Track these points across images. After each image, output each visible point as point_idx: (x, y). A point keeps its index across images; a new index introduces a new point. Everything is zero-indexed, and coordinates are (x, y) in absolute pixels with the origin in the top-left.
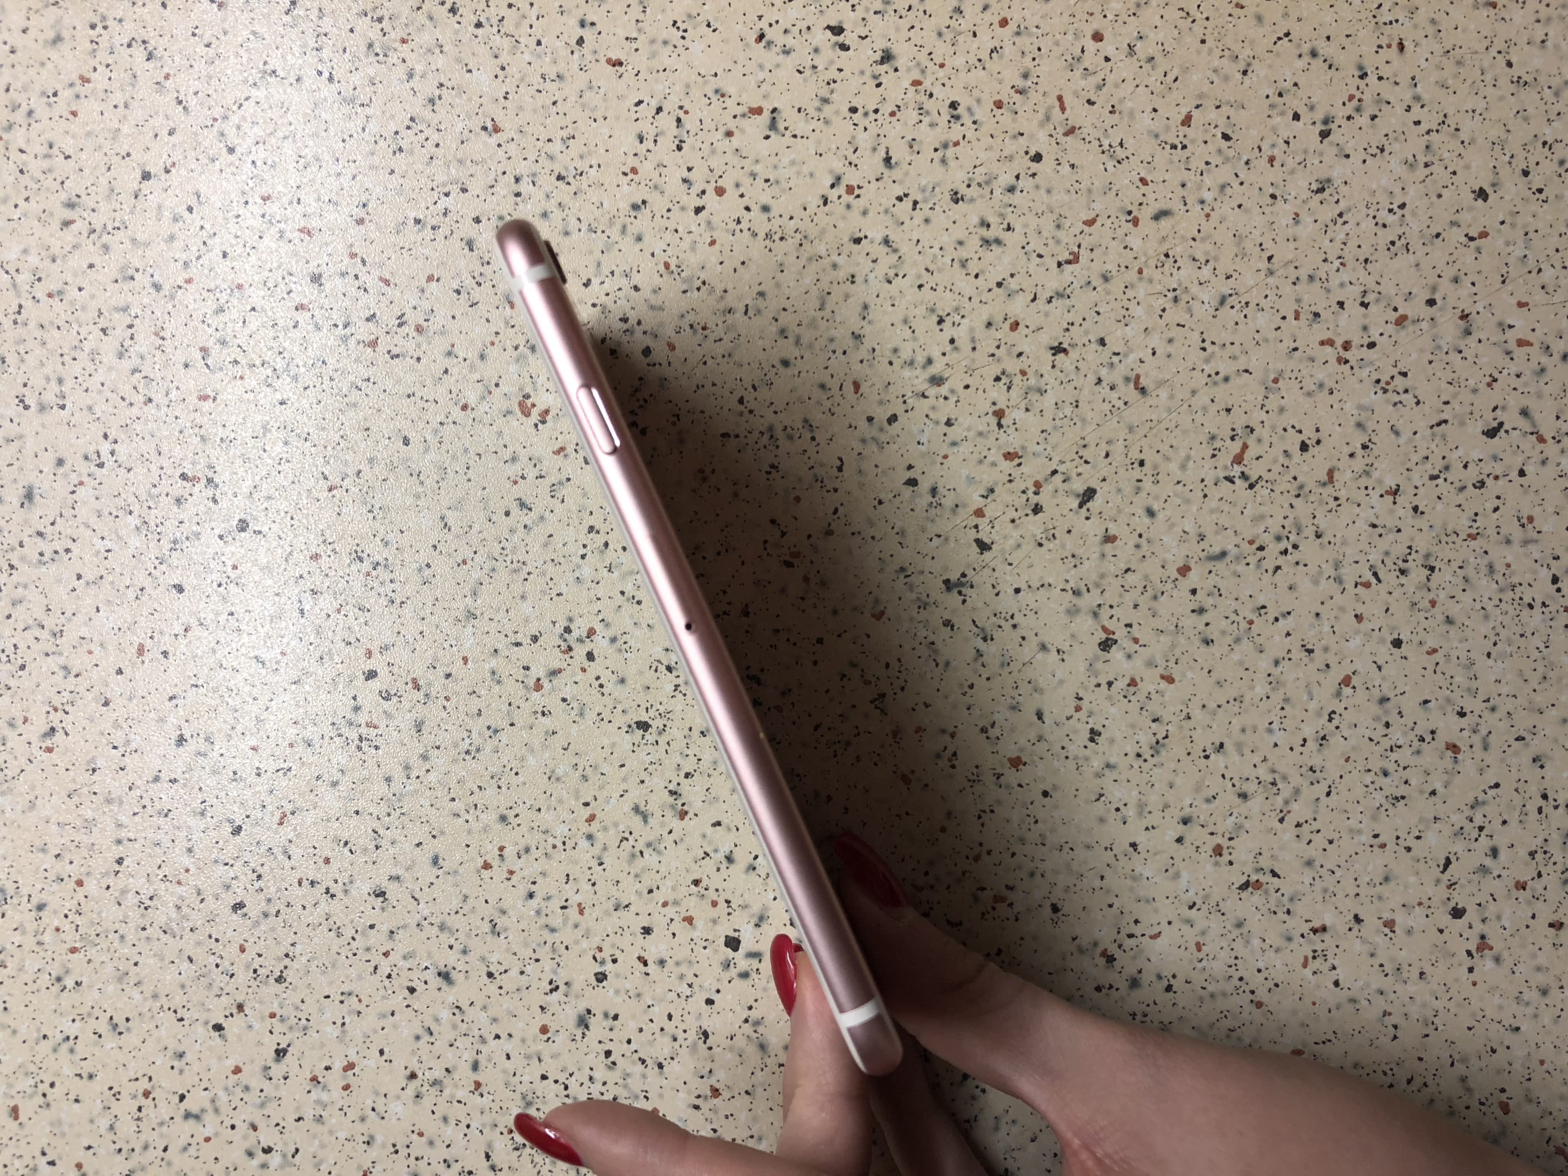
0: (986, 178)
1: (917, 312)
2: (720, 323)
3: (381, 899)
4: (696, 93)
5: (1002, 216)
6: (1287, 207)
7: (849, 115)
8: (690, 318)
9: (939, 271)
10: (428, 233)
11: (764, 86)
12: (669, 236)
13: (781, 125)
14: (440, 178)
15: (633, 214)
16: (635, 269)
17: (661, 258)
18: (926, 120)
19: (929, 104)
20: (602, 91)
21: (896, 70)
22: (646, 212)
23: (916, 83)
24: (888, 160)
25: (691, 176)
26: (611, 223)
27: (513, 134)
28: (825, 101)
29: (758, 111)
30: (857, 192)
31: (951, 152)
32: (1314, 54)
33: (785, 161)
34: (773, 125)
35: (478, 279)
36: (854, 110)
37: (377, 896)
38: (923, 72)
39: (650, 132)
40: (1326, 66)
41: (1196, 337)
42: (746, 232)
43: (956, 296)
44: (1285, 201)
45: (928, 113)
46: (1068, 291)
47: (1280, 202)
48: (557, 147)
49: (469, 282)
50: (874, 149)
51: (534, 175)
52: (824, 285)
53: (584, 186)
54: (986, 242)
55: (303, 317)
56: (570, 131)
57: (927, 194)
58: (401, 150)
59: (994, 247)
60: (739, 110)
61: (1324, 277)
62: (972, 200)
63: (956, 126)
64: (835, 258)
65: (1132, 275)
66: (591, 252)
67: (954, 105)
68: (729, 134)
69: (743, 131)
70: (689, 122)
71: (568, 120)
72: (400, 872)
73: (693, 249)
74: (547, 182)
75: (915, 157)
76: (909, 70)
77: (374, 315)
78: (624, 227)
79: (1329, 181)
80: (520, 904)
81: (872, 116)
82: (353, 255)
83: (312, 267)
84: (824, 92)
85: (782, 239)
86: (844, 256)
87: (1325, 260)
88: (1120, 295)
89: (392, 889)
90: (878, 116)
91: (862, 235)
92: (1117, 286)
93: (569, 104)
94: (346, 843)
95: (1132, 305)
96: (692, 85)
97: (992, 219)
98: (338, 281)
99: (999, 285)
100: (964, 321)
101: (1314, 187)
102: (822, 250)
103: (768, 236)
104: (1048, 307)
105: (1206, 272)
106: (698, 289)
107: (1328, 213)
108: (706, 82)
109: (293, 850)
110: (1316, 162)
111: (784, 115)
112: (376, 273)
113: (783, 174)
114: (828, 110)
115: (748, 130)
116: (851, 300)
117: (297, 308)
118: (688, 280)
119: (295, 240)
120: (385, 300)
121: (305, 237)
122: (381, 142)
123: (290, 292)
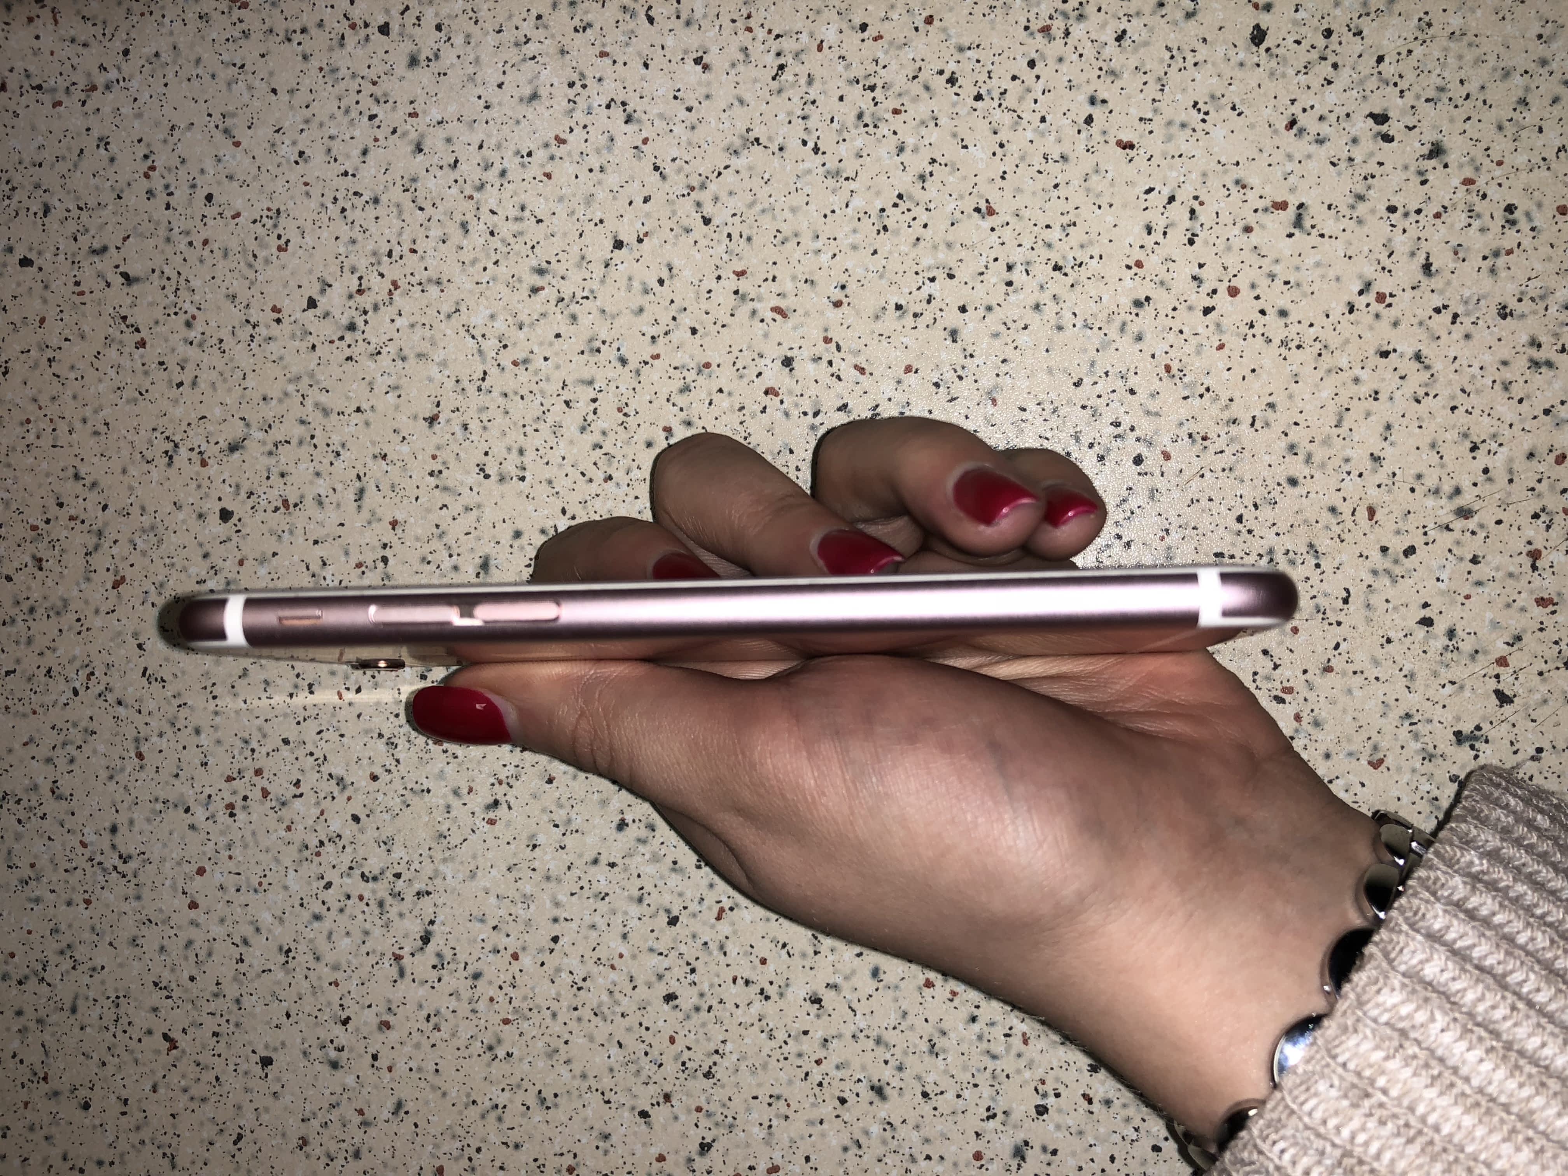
0: (1542, 292)
1: (1448, 436)
2: (1223, 434)
3: (817, 1006)
4: (1214, 183)
5: (1556, 335)
7: (1386, 214)
8: (1190, 427)
9: (1478, 392)
10: (909, 321)
11: (1292, 179)
12: (1171, 337)
13: (1307, 223)
14: (927, 261)
15: (1134, 311)
16: (1132, 370)
17: (1163, 360)
18: (1476, 224)
19: (1481, 207)
20: (1109, 176)
21: (1446, 166)
22: (1148, 311)
23: (1468, 182)
24: (1427, 267)
25: (1203, 273)
26: (1109, 320)
27: (1008, 218)
28: (1360, 198)
29: (1282, 206)
30: (1388, 300)
31: (1501, 261)
33: (1310, 261)
34: (1298, 222)
35: (960, 372)
36: (1392, 209)
37: (813, 1002)
38: (1477, 169)
39: (1159, 222)
42: (1259, 336)
43: (1495, 422)
45: (1479, 216)
48: (1055, 234)
49: (950, 376)
50: (1413, 254)
51: (1028, 263)
52: (1343, 400)
53: (1083, 278)
54: (1535, 364)
55: (772, 402)
56: (1071, 217)
57: (1471, 307)
58: (885, 228)
59: (1544, 370)
60: (1261, 204)
62: (1523, 316)
63: (1511, 233)
64: (1357, 372)
66: (1085, 351)
67: (1510, 209)
68: (1248, 229)
69: (1263, 227)
70: (1205, 215)
71: (1070, 206)
72: (839, 980)
73: (1198, 353)
74: (1042, 271)
75: (1459, 264)
76: (1461, 166)
77: (845, 406)
78: (1124, 324)
80: (961, 1026)
81: (1413, 217)
82: (827, 340)
83: (784, 351)
84: (1360, 188)
85: (1299, 347)
86: (1367, 370)
89: (828, 996)
90: (1421, 217)
91: (1390, 348)
93: (1071, 187)
94: (784, 945)
96: (1210, 174)
97: (1543, 339)
98: (811, 367)
99: (1547, 412)
100: (1501, 449)
102: (1343, 362)
103: (1284, 343)
106: (1201, 396)
108: (1225, 172)
109: (730, 947)
111: (1312, 211)
112: (851, 360)
113: (1304, 276)
114: (1362, 209)
115: (1269, 225)
116: (1372, 418)
117: (767, 393)
118: (1191, 385)
119: (768, 320)
120: (859, 390)
121: (778, 317)
122: (865, 219)
123: (760, 374)
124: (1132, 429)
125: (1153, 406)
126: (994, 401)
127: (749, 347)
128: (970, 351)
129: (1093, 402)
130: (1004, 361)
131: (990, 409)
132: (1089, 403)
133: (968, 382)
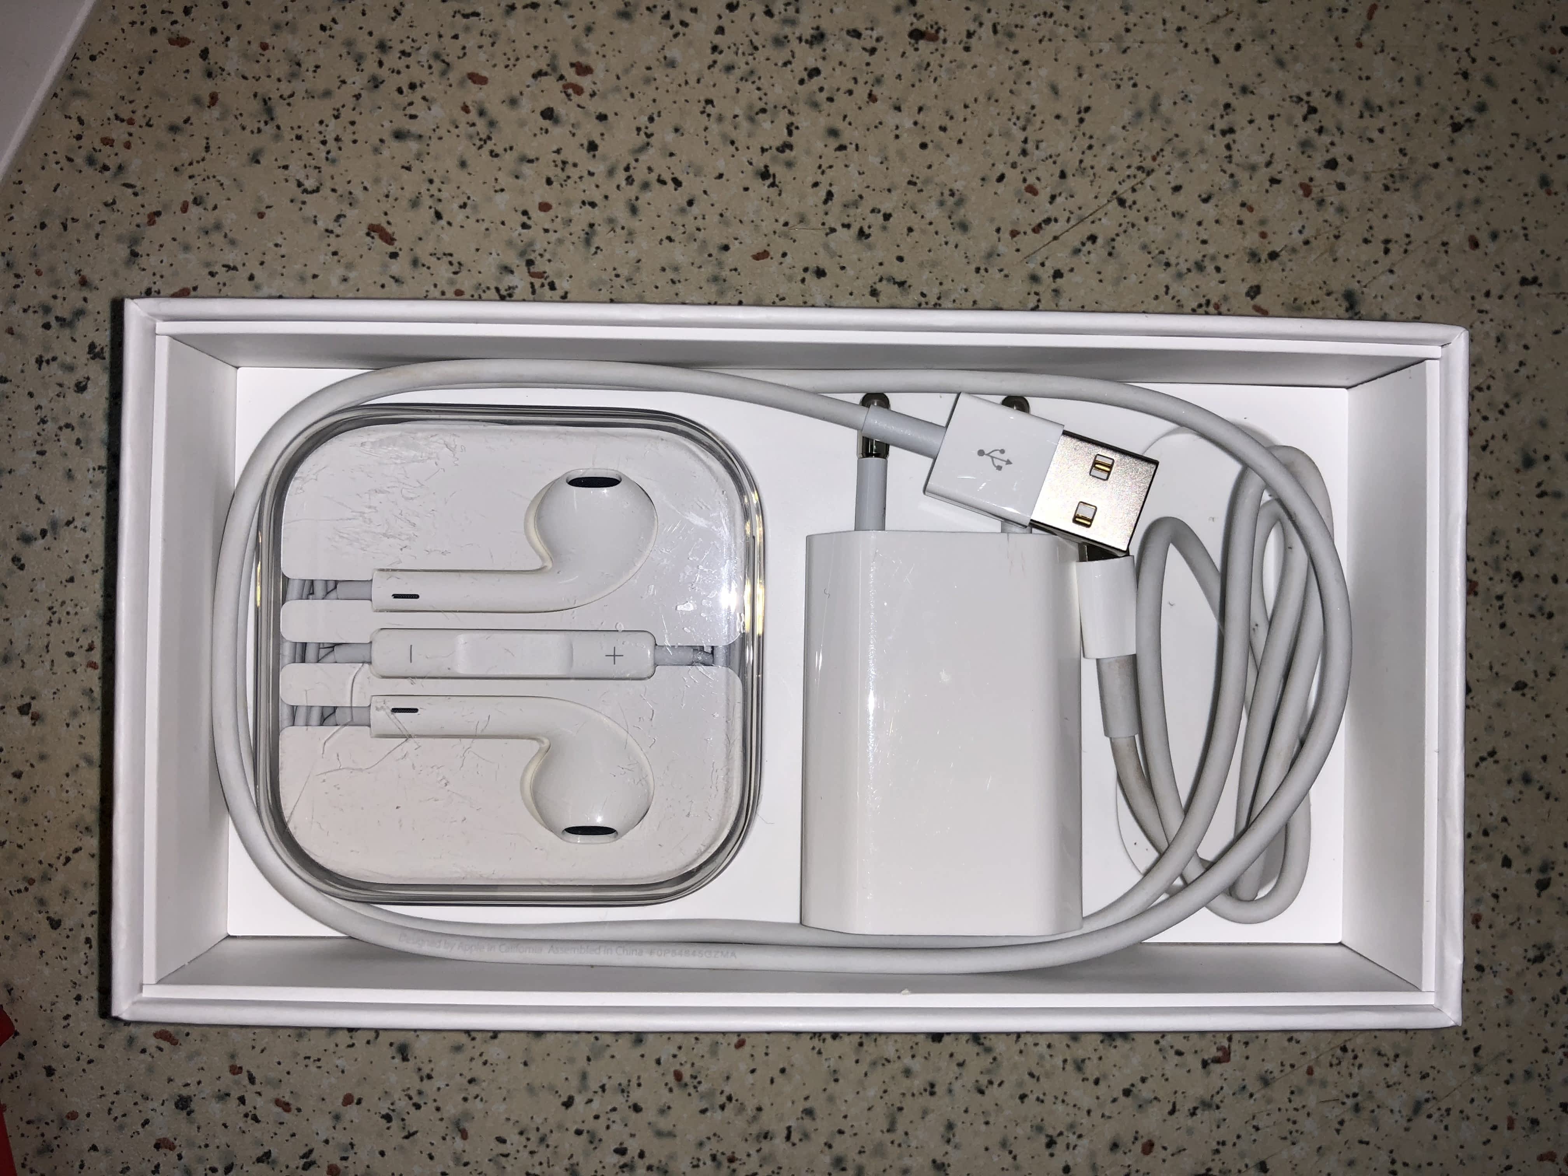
1: (1019, 1131)
2: (753, 1152)
17: (672, 1067)
41: (1384, 1158)
43: (1071, 1110)
52: (894, 1097)
77: (268, 1154)
79: (1549, 946)
86: (919, 1059)
99: (1127, 1093)
101: (1531, 954)
119: (152, 1050)
125: (664, 1124)
128: (426, 1070)
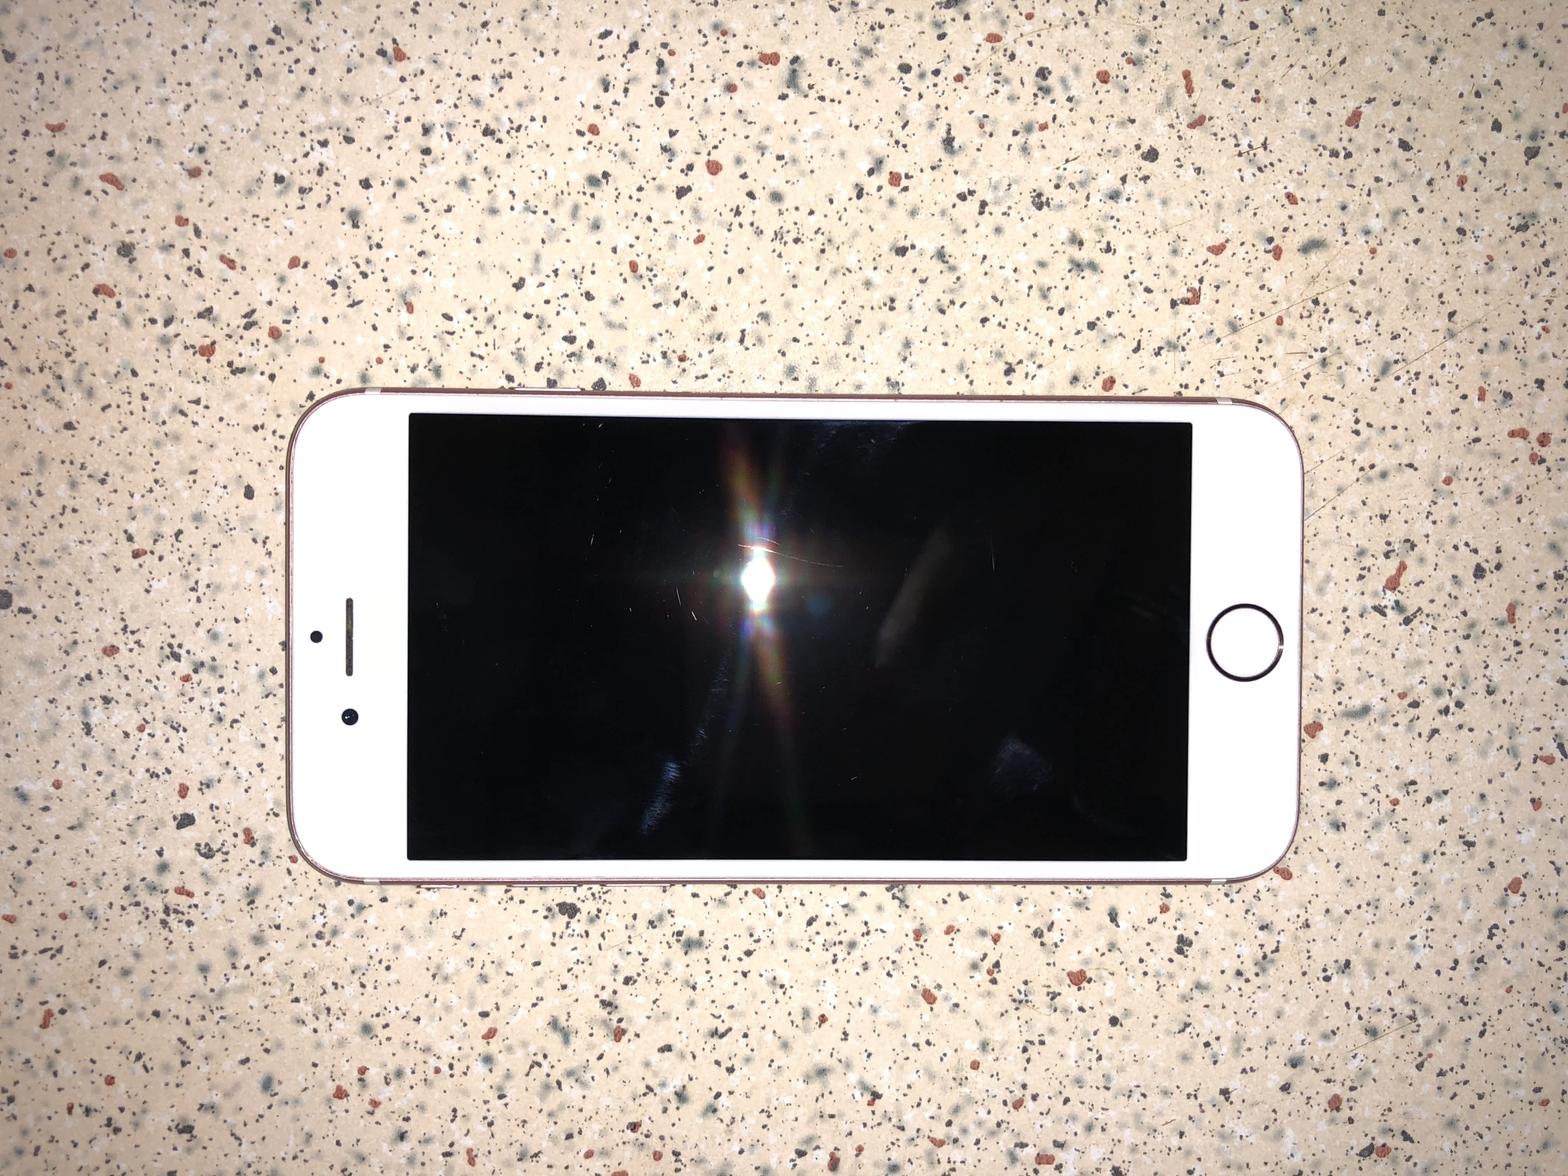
0: (1083, 177)
3: (186, 1136)
4: (688, 27)
5: (1100, 231)
6: (1479, 247)
7: (898, 74)
8: (663, 343)
10: (294, 198)
11: (783, 25)
12: (637, 226)
13: (804, 83)
14: (317, 118)
15: (589, 191)
16: (589, 269)
18: (1004, 91)
19: (1010, 69)
20: (554, 13)
21: (967, 17)
22: (606, 191)
23: (993, 38)
24: (948, 142)
25: (676, 143)
26: (557, 203)
27: (422, 65)
28: (867, 52)
29: (772, 59)
30: (904, 182)
31: (1035, 138)
32: (1522, 45)
33: (808, 131)
34: (792, 80)
35: (364, 267)
36: (905, 68)
37: (181, 1132)
38: (1003, 23)
39: (619, 77)
40: (1537, 61)
42: (747, 226)
44: (1477, 238)
45: (1007, 81)
46: (1183, 341)
47: (1469, 240)
48: (485, 88)
49: (350, 272)
50: (931, 126)
51: (450, 125)
53: (522, 147)
54: (1077, 266)
55: (105, 305)
56: (505, 66)
57: (1001, 193)
58: (258, 72)
59: (1087, 273)
60: (745, 56)
61: (1520, 344)
62: (1061, 207)
63: (1044, 102)
64: (869, 273)
65: (1270, 324)
66: (526, 241)
67: (1043, 73)
68: (731, 88)
69: (749, 85)
70: (676, 68)
71: (503, 52)
72: (216, 1098)
73: (672, 246)
74: (469, 137)
75: (985, 140)
76: (984, 18)
78: (576, 209)
80: (385, 1147)
81: (930, 79)
82: (182, 221)
84: (866, 40)
85: (797, 241)
87: (1523, 323)
88: (1251, 353)
89: (202, 1123)
90: (939, 79)
91: (907, 243)
92: (1247, 339)
93: (504, 27)
94: (139, 1057)
95: (1266, 366)
96: (683, 15)
97: (1086, 235)
98: (158, 257)
100: (1040, 372)
102: (851, 261)
103: (778, 235)
104: (1155, 361)
105: (1366, 328)
106: (677, 303)
107: (1531, 259)
108: (701, 13)
109: (62, 1064)
110: (1519, 189)
111: (809, 67)
112: (216, 249)
113: (803, 150)
114: (869, 66)
115: (757, 83)
116: (888, 333)
117: (96, 292)
118: (662, 289)
120: (227, 289)
121: (110, 188)
122: (229, 60)
123: (86, 266)
124: (591, 345)
126: (410, 308)
127: (70, 229)
129: (540, 309)
130: (421, 254)
131: (404, 316)
132: (533, 311)
133: (375, 280)
